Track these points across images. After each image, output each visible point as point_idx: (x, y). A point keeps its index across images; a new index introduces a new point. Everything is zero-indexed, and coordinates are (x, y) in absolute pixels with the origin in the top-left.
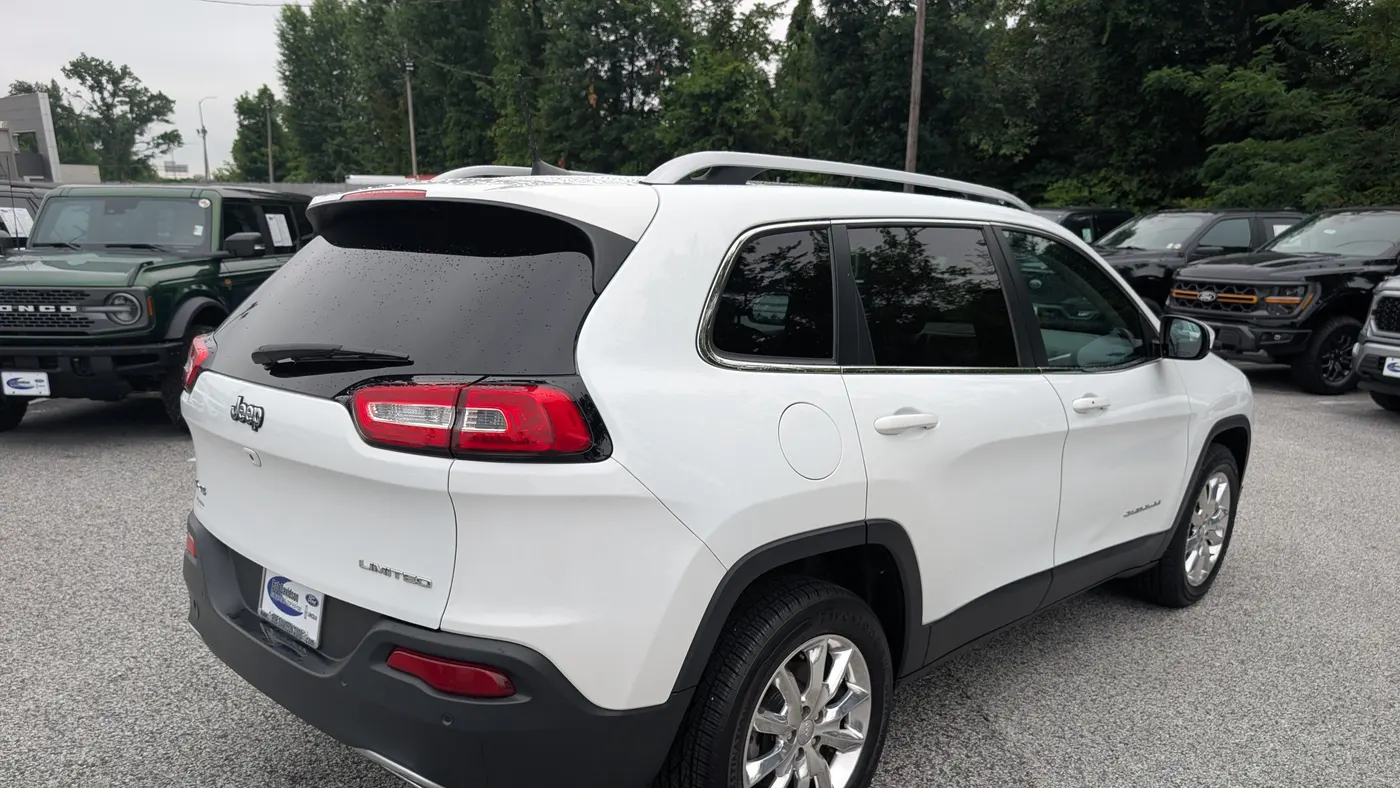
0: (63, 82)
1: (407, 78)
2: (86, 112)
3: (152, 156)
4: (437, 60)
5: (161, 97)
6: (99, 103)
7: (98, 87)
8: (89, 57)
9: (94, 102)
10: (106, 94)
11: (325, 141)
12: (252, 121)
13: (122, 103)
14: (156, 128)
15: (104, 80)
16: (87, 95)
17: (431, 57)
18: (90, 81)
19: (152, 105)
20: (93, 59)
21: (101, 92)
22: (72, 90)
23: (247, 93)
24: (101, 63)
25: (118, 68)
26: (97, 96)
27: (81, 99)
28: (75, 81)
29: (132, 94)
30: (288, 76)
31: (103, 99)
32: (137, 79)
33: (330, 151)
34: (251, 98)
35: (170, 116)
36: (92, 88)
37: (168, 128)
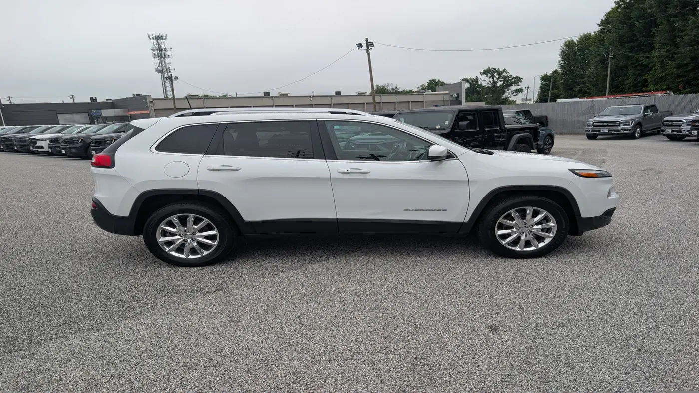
0: (480, 76)
1: (609, 61)
2: (487, 85)
3: (510, 97)
4: (625, 52)
5: (517, 77)
6: (492, 82)
7: (493, 77)
8: (491, 68)
9: (490, 82)
10: (495, 79)
11: (575, 86)
12: (547, 82)
13: (501, 81)
14: (513, 88)
15: (495, 75)
16: (488, 79)
17: (622, 51)
18: (489, 75)
19: (513, 80)
20: (492, 68)
21: (493, 78)
22: (482, 79)
23: (547, 73)
24: (495, 69)
25: (501, 70)
26: (491, 80)
27: (485, 81)
28: (484, 76)
29: (505, 79)
30: (563, 66)
31: (493, 80)
32: (508, 73)
33: (576, 90)
34: (548, 74)
35: (520, 83)
36: (490, 77)
37: (518, 87)
